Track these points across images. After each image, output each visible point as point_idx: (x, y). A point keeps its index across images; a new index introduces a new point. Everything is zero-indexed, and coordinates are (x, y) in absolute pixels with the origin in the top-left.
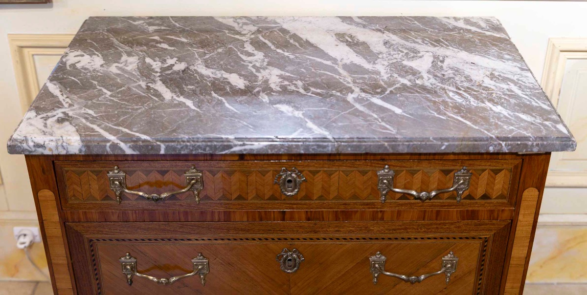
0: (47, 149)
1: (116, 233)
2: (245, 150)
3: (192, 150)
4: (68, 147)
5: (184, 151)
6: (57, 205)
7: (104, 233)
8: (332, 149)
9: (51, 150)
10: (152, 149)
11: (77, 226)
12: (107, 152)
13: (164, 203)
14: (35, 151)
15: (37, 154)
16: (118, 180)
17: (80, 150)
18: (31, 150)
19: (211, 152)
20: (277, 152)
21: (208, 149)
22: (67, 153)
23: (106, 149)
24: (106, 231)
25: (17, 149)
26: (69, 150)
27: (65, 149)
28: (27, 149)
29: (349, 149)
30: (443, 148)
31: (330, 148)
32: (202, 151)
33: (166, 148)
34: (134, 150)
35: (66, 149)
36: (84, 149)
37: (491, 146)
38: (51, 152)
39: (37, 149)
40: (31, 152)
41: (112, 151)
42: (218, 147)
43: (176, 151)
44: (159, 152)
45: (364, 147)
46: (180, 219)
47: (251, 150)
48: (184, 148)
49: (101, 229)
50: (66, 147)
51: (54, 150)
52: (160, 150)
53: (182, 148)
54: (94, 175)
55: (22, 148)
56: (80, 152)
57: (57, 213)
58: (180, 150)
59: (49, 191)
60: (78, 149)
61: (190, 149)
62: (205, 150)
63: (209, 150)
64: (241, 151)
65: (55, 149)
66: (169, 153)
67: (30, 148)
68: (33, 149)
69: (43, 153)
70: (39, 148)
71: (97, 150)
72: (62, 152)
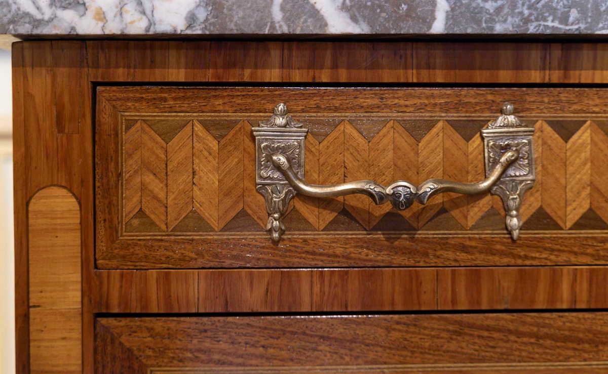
0: (90, 14)
1: (253, 355)
3: (527, 21)
4: (157, 4)
5: (505, 21)
6: (84, 244)
7: (216, 357)
9: (101, 16)
10: (408, 15)
11: (132, 332)
12: (273, 26)
13: (412, 239)
14: (51, 20)
15: (54, 32)
16: (283, 150)
17: (191, 19)
18: (39, 17)
19: (582, 26)
21: (574, 14)
22: (148, 29)
23: (270, 13)
24: (222, 352)
26: (157, 16)
27: (144, 13)
28: (27, 14)
32: (556, 24)
33: (453, 10)
34: (354, 19)
35: (148, 12)
36: (202, 15)
38: (101, 24)
40: (38, 23)
41: (287, 19)
43: (478, 22)
44: (430, 27)
46: (454, 301)
48: (506, 10)
49: (207, 344)
50: (148, 7)
51: (110, 15)
52: (434, 19)
53: (499, 10)
54: (210, 138)
55: (14, 7)
56: (189, 26)
57: (77, 277)
58: (491, 20)
59: (64, 192)
60: (184, 11)
61: (521, 13)
62: (564, 19)
63: (578, 21)
65: (115, 10)
66: (457, 30)
67: (38, 8)
68: (47, 13)
69: (73, 28)
70: (65, 8)
71: (243, 18)
72: (136, 25)
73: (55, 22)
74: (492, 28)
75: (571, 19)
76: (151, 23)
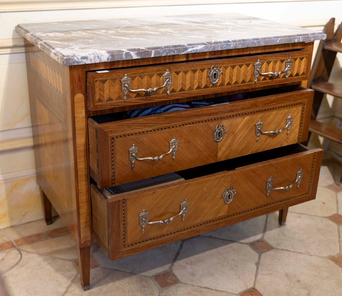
0: (89, 60)
2: (194, 50)
4: (101, 56)
5: (164, 54)
8: (233, 46)
9: (91, 60)
10: (147, 54)
12: (123, 59)
14: (81, 62)
15: (82, 64)
17: (108, 59)
18: (79, 61)
20: (208, 50)
21: (176, 51)
23: (123, 57)
25: (71, 61)
26: (102, 59)
27: (99, 58)
28: (76, 61)
29: (240, 46)
30: (278, 42)
31: (232, 46)
32: (173, 53)
33: (155, 52)
34: (138, 56)
35: (100, 58)
36: (110, 58)
37: (296, 39)
38: (91, 62)
39: (83, 60)
40: (78, 62)
41: (126, 57)
42: (181, 50)
43: (159, 54)
44: (151, 56)
45: (246, 44)
47: (197, 50)
48: (164, 52)
50: (100, 57)
51: (92, 60)
52: (152, 54)
53: (163, 52)
54: (112, 82)
55: (74, 60)
56: (108, 60)
58: (162, 54)
60: (107, 57)
61: (167, 52)
63: (176, 52)
64: (192, 51)
65: (94, 59)
66: (156, 56)
67: (79, 60)
68: (80, 60)
69: (85, 63)
70: (84, 59)
71: (118, 58)
72: (98, 61)
73: (82, 62)
74: (162, 55)
75: (175, 52)
76: (100, 60)
